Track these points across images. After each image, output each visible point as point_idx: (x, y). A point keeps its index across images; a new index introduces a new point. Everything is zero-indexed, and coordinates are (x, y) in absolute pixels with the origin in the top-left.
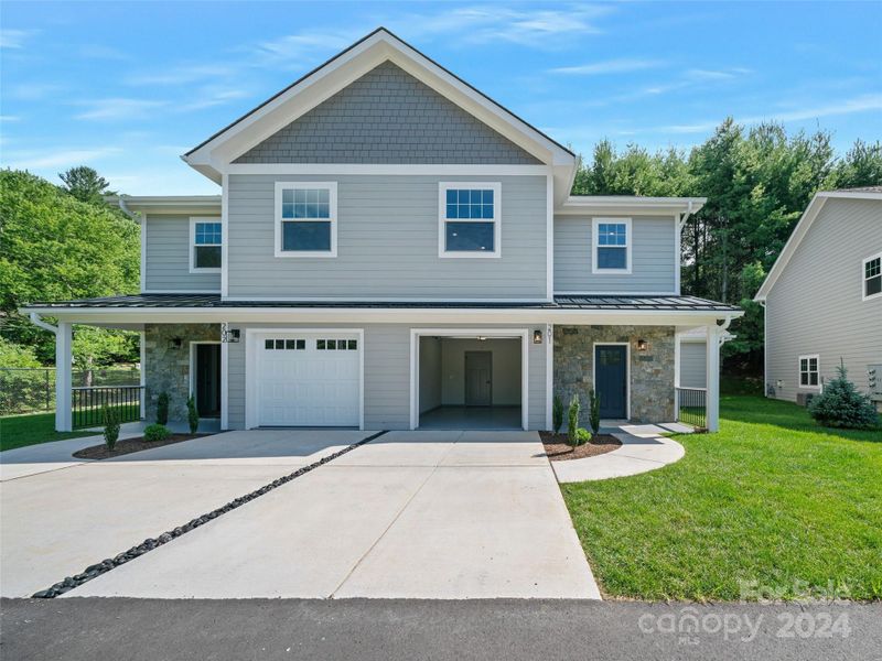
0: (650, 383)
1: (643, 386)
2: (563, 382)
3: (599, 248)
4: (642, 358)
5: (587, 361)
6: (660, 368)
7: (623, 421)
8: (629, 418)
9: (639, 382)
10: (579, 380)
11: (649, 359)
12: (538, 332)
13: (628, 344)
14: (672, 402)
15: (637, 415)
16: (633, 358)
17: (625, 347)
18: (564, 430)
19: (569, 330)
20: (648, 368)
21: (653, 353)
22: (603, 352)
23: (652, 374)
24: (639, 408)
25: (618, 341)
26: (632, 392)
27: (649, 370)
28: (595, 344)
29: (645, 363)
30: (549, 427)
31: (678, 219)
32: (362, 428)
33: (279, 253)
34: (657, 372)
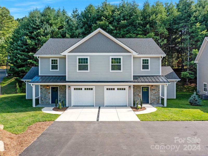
0: (154, 95)
1: (153, 96)
2: (134, 95)
3: (143, 65)
4: (152, 90)
5: (140, 90)
8: (149, 103)
9: (152, 95)
10: (138, 95)
11: (154, 90)
12: (130, 87)
14: (159, 99)
15: (151, 103)
16: (150, 90)
17: (149, 87)
18: (136, 106)
20: (154, 92)
21: (155, 88)
22: (143, 88)
23: (154, 93)
24: (152, 101)
26: (150, 97)
29: (153, 91)
30: (132, 106)
31: (160, 58)
32: (95, 106)
33: (78, 71)
34: (156, 93)
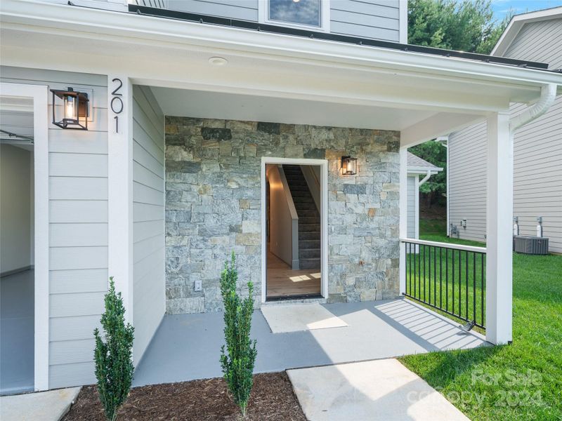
1: (349, 239)
2: (202, 233)
4: (347, 189)
5: (250, 193)
6: (377, 206)
7: (315, 304)
8: (326, 294)
9: (342, 230)
10: (235, 229)
11: (360, 190)
13: (323, 162)
14: (396, 264)
15: (339, 291)
16: (332, 187)
17: (318, 168)
19: (213, 131)
20: (358, 206)
21: (365, 179)
23: (363, 217)
24: (343, 276)
25: (306, 156)
26: (331, 249)
27: (360, 210)
28: (265, 160)
29: (353, 197)
34: (373, 212)
